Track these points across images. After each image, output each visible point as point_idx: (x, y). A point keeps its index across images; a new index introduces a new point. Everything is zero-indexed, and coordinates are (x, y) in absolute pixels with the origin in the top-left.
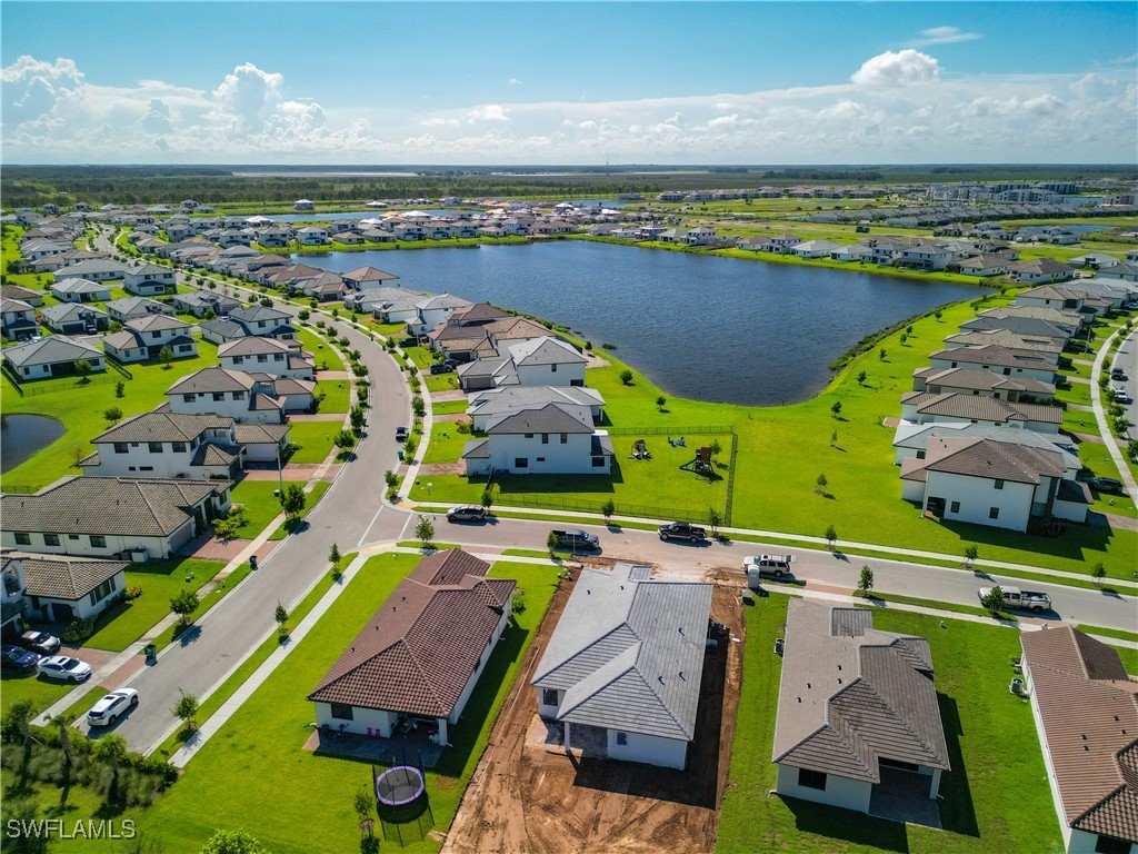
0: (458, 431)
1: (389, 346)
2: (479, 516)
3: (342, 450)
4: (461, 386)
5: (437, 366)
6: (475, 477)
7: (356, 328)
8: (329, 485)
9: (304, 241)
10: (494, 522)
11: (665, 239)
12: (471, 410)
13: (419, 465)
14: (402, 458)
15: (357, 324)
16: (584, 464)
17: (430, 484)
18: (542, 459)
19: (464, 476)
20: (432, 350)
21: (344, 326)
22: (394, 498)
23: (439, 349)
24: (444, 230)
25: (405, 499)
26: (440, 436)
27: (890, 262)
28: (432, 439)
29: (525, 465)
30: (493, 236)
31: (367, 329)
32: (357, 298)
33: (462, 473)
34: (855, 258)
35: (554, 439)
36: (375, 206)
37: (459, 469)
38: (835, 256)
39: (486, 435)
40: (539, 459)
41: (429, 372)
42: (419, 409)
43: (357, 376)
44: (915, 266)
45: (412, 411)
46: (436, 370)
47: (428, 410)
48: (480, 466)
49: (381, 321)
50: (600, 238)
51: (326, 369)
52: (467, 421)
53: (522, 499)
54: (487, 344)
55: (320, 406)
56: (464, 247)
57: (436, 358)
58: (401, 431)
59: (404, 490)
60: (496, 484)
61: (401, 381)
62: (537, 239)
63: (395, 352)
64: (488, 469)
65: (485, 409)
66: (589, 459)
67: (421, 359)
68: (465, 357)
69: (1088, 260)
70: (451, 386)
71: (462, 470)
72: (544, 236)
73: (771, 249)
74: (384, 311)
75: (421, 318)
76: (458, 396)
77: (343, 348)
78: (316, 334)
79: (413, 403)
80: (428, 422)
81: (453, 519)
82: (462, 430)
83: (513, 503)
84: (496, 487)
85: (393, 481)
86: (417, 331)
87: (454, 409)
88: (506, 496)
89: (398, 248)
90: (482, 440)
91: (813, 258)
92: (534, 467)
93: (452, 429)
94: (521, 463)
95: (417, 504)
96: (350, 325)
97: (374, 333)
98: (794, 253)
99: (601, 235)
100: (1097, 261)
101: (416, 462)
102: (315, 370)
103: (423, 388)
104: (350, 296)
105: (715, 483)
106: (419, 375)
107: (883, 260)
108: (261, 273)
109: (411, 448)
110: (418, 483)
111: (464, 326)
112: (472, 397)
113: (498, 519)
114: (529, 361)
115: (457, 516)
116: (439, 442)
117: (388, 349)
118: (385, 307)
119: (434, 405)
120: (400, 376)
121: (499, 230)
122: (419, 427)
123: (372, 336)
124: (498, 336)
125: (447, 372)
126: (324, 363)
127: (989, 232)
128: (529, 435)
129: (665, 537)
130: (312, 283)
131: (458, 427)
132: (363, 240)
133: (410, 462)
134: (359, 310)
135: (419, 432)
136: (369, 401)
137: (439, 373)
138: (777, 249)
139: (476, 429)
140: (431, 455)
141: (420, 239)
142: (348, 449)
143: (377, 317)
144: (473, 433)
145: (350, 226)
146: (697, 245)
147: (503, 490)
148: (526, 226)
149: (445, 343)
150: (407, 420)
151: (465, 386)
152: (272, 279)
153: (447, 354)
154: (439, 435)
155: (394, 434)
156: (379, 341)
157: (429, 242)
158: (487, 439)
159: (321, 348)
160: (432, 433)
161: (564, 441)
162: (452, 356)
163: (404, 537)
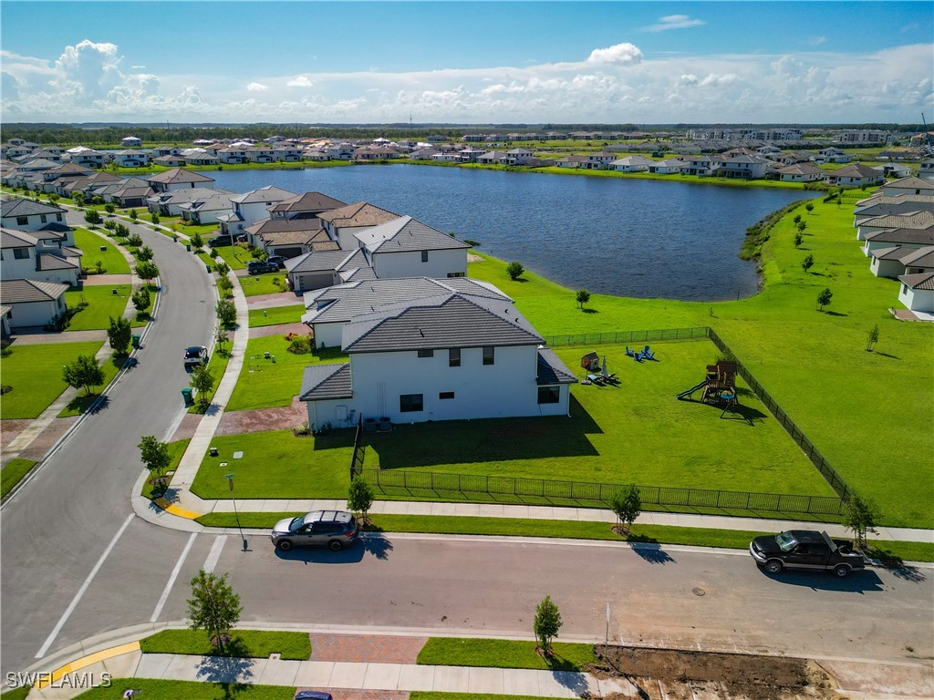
0: (289, 350)
1: (194, 244)
2: (344, 538)
3: (82, 391)
4: (292, 286)
5: (257, 264)
6: (326, 436)
7: (157, 230)
8: (33, 466)
9: (121, 164)
10: (380, 548)
11: (485, 161)
12: (310, 316)
13: (219, 414)
14: (189, 402)
15: (159, 226)
16: (524, 401)
17: (238, 455)
18: (451, 395)
19: (305, 433)
20: (251, 247)
21: (143, 228)
22: (161, 494)
23: (260, 245)
24: (268, 154)
25: (186, 496)
26: (260, 360)
27: (710, 172)
28: (247, 365)
29: (419, 407)
30: (318, 160)
31: (169, 230)
32: (163, 199)
33: (301, 428)
34: (673, 170)
35: (472, 358)
36: (202, 144)
37: (293, 418)
38: (653, 170)
39: (345, 354)
40: (444, 396)
41: (246, 272)
42: (229, 320)
43: (143, 278)
44: (733, 175)
45: (217, 322)
46: (256, 269)
47: (243, 321)
48: (335, 414)
49: (189, 222)
50: (421, 162)
51: (101, 272)
52: (303, 334)
53: (426, 481)
54: (324, 236)
55: (74, 320)
56: (287, 169)
57: (255, 256)
58: (194, 353)
59: (183, 475)
60: (369, 449)
61: (207, 283)
62: (361, 163)
63: (203, 252)
64: (350, 418)
65: (332, 314)
66: (535, 388)
67: (237, 260)
68: (295, 252)
69: (886, 168)
70: (277, 288)
71: (301, 418)
72: (367, 161)
73: (589, 166)
74: (193, 210)
75: (238, 214)
76: (288, 300)
77: (134, 249)
78: (105, 237)
79: (219, 311)
80: (241, 339)
81: (286, 547)
82: (297, 348)
83: (410, 493)
84: (371, 456)
85: (157, 457)
86: (232, 230)
87: (282, 318)
88: (393, 476)
89: (220, 169)
90: (334, 365)
91: (632, 172)
92: (434, 410)
93: (280, 348)
94: (411, 403)
95: (208, 507)
96: (151, 227)
97: (178, 233)
98: (613, 168)
99: (422, 159)
100: (895, 170)
101: (216, 408)
102: (84, 274)
103: (238, 292)
104: (155, 198)
105: (757, 423)
106: (232, 275)
107: (702, 172)
108: (57, 183)
109: (206, 384)
110: (214, 454)
111: (293, 218)
112: (309, 298)
113: (388, 536)
114: (388, 247)
115: (295, 538)
116: (258, 368)
117: (193, 248)
118: (194, 205)
119: (252, 313)
120: (205, 279)
121: (323, 155)
122: (225, 346)
123: (176, 238)
124: (338, 223)
125: (270, 271)
126: (99, 264)
127: (771, 154)
128: (426, 353)
129: (774, 568)
130: (112, 188)
131: (289, 344)
132: (184, 162)
133: (206, 408)
134: (165, 212)
135: (225, 354)
136: (153, 310)
137: (260, 273)
138: (596, 166)
139: (318, 345)
140: (243, 393)
141: (243, 163)
142: (94, 389)
143: (185, 219)
144: (315, 352)
145: (172, 152)
146: (517, 165)
147: (386, 464)
148: (349, 152)
149: (267, 237)
150: (206, 337)
151: (297, 287)
152: (69, 187)
153: (270, 250)
154: (258, 357)
155: (181, 360)
156: (183, 242)
157: (253, 165)
158: (345, 361)
159: (103, 249)
160: (247, 355)
161: (488, 361)
162: (277, 252)
163: (160, 619)
